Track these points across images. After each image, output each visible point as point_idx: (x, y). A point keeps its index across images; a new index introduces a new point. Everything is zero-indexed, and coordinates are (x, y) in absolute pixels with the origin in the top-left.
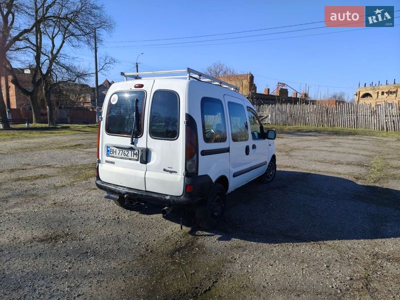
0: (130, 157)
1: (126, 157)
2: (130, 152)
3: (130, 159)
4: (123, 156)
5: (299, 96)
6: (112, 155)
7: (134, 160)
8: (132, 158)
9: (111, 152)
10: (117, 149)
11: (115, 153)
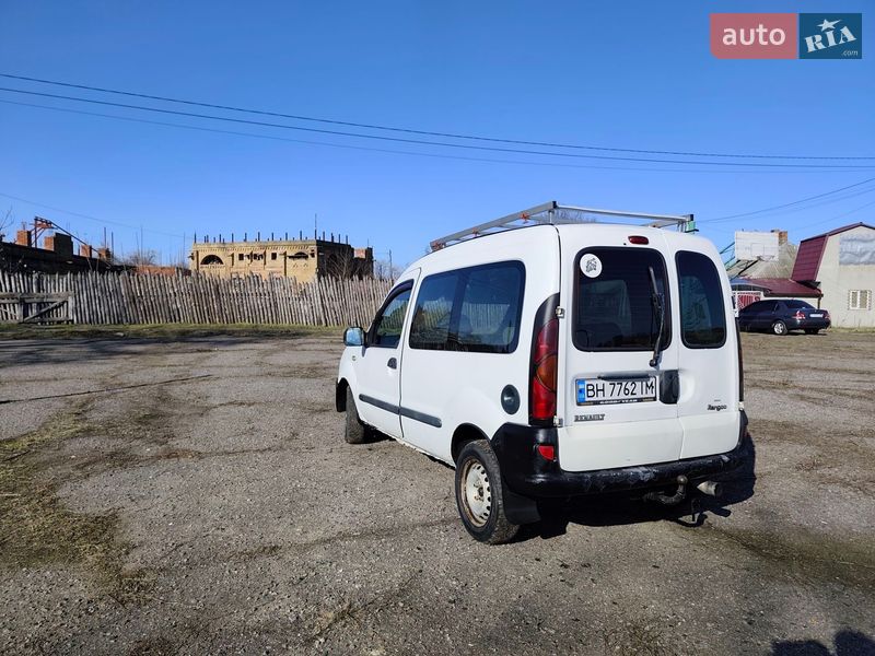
0: (639, 396)
1: (630, 396)
2: (638, 384)
3: (640, 400)
4: (622, 396)
5: (95, 255)
6: (595, 399)
7: (647, 399)
8: (644, 396)
9: (591, 393)
10: (607, 383)
11: (600, 393)
